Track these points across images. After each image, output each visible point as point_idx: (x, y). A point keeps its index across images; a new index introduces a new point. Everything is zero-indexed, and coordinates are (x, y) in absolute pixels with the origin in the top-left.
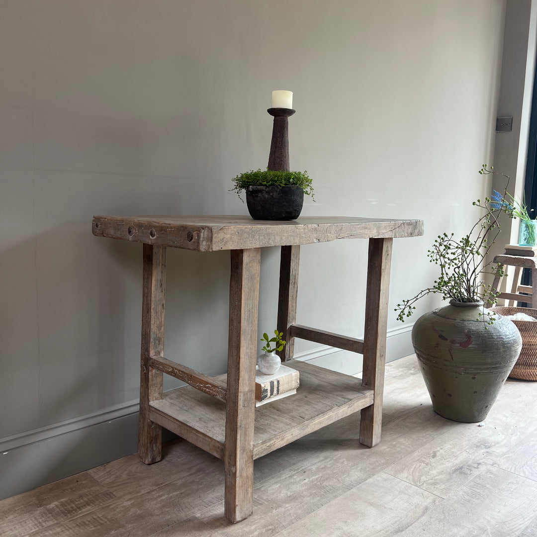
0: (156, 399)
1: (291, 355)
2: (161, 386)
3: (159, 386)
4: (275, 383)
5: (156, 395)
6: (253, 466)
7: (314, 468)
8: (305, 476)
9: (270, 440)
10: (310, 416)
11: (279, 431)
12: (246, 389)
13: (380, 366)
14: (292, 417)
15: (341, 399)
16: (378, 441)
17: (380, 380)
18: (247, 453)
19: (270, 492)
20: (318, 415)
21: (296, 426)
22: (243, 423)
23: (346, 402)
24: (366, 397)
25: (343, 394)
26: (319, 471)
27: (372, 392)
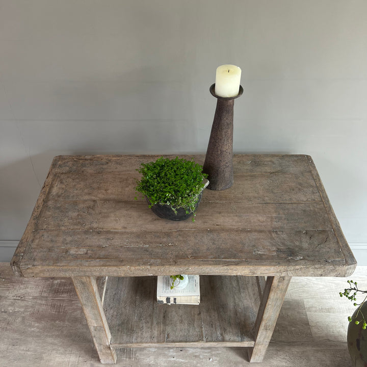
4: (172, 299)
6: (111, 350)
7: (191, 351)
8: (178, 354)
9: (126, 344)
10: (174, 338)
11: (138, 340)
12: (95, 325)
13: (264, 334)
14: (163, 331)
15: (219, 333)
16: (259, 362)
17: (264, 339)
18: (104, 346)
19: (145, 352)
20: (179, 342)
21: (154, 343)
22: (97, 336)
23: (217, 340)
24: (244, 343)
25: (228, 329)
26: (191, 357)
27: (253, 342)
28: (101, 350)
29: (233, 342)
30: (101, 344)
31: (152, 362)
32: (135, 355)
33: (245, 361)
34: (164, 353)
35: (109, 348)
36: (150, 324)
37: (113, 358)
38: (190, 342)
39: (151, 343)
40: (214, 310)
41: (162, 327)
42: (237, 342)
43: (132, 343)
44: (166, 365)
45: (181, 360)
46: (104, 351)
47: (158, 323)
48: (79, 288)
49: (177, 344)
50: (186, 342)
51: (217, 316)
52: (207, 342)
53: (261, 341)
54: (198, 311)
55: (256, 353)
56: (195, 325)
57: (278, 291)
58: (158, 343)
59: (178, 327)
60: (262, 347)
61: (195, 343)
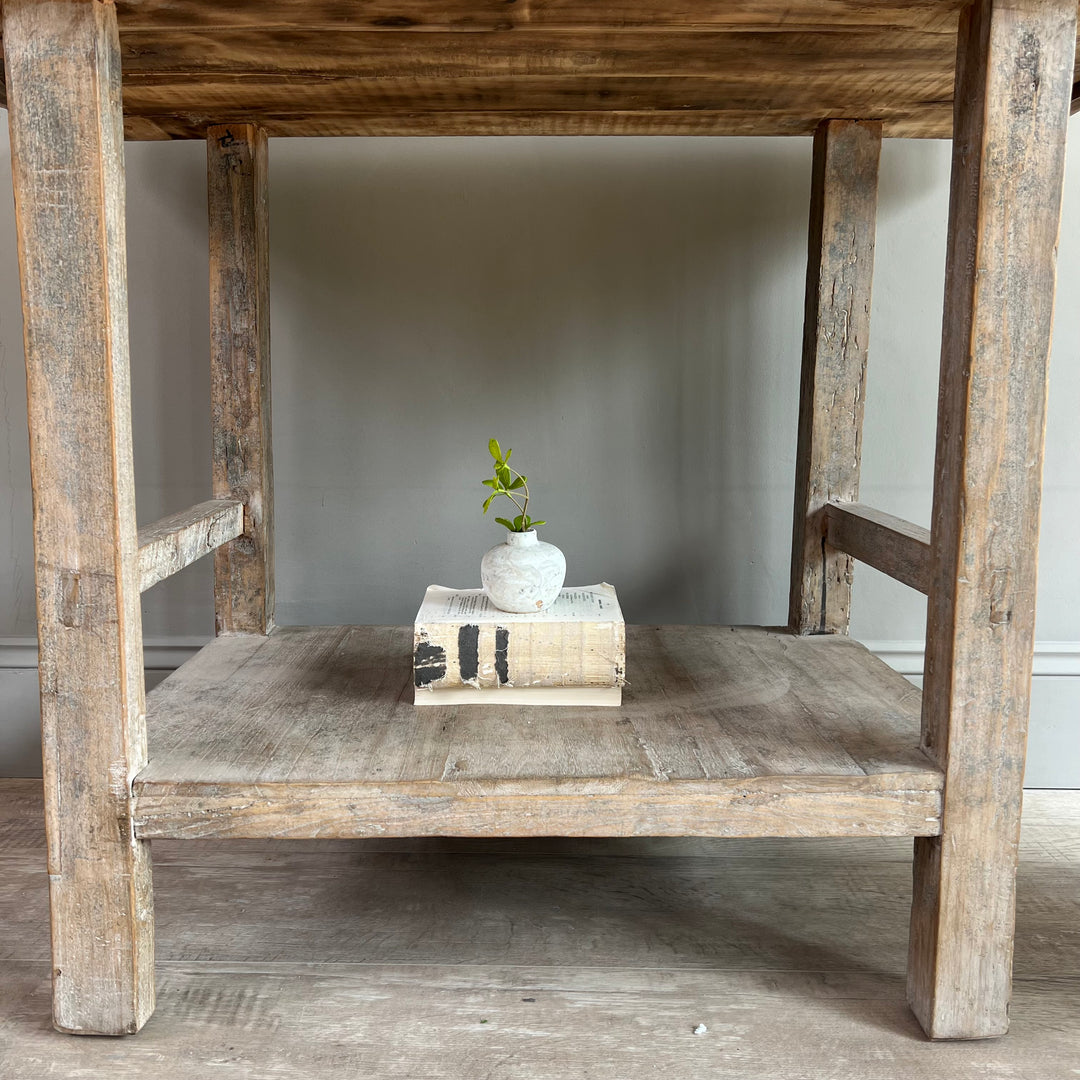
0: (242, 629)
1: (834, 615)
2: (258, 592)
3: (251, 593)
4: (486, 643)
5: (242, 616)
6: (128, 859)
7: (584, 1002)
8: (510, 1010)
9: (224, 788)
10: (493, 770)
11: (296, 776)
12: (75, 562)
13: (987, 668)
14: (434, 756)
15: (736, 761)
16: (986, 1026)
17: (991, 733)
18: (93, 799)
19: (321, 1002)
20: (518, 779)
21: (381, 783)
22: (70, 684)
23: (727, 776)
24: (879, 792)
25: (784, 750)
26: (581, 1019)
27: (932, 778)
28: (73, 854)
29: (823, 781)
30: (78, 786)
31: (358, 1037)
32: (263, 1012)
33: (902, 1041)
34: (430, 1008)
35: (123, 821)
36: (366, 744)
37: (131, 953)
38: (576, 778)
39: (365, 783)
40: (699, 715)
41: (428, 748)
42: (845, 781)
43: (258, 783)
44: (437, 1045)
45: (523, 1031)
46: (87, 872)
47: (408, 743)
48: (33, 171)
49: (508, 789)
50: (558, 780)
51: (714, 726)
52: (671, 780)
53: (980, 754)
54: (618, 717)
55: (960, 904)
56: (606, 741)
57: (1023, 206)
58: (400, 782)
59: (517, 747)
60: (990, 837)
61: (609, 789)
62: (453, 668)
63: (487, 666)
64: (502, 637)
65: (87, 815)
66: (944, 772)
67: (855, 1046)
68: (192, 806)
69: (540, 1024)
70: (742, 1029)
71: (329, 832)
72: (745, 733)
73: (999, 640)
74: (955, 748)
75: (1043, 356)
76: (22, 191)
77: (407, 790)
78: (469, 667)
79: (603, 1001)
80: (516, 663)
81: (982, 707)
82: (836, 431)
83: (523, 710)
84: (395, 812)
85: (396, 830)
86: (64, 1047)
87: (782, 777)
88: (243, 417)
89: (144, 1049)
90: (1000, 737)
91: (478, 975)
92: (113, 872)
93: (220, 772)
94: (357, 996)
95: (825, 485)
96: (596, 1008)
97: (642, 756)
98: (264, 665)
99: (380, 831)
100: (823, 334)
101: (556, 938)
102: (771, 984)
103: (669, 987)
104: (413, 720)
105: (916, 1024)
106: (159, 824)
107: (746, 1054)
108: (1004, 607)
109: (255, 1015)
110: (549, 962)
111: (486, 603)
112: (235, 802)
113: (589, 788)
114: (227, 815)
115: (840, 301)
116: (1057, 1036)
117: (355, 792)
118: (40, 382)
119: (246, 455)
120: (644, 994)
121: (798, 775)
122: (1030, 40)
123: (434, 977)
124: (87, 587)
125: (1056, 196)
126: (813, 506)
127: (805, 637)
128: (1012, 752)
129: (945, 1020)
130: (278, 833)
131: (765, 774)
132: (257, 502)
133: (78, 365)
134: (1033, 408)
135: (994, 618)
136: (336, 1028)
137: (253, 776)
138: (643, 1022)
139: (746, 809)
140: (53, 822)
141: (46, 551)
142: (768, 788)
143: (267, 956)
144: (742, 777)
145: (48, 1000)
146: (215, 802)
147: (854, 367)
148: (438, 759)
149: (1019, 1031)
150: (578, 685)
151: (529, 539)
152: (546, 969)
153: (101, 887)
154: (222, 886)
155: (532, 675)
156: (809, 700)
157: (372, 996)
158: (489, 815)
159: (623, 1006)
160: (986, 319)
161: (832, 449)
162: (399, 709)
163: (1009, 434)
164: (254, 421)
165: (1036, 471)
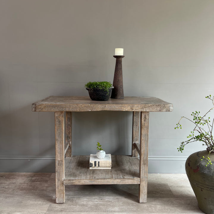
0: (68, 157)
1: (136, 155)
4: (97, 163)
5: (69, 155)
6: (63, 187)
7: (107, 200)
8: (100, 201)
9: (73, 180)
10: (98, 178)
11: (79, 179)
12: (59, 160)
13: (144, 169)
14: (92, 176)
15: (121, 177)
16: (145, 202)
17: (144, 175)
18: (60, 181)
19: (81, 200)
20: (101, 179)
21: (87, 180)
22: (58, 171)
23: (120, 178)
24: (134, 180)
25: (126, 175)
26: (107, 201)
27: (139, 179)
28: (58, 186)
29: (129, 179)
30: (59, 180)
31: (85, 203)
33: (137, 203)
34: (92, 201)
35: (63, 183)
36: (85, 175)
37: (63, 196)
38: (106, 179)
39: (86, 180)
40: (119, 170)
41: (92, 175)
42: (131, 179)
43: (76, 180)
44: (93, 204)
45: (101, 203)
46: (60, 188)
47: (89, 174)
48: (57, 125)
49: (100, 180)
50: (104, 179)
51: (120, 172)
52: (115, 179)
53: (143, 176)
54: (111, 171)
55: (142, 190)
56: (109, 174)
57: (145, 129)
58: (89, 179)
59: (100, 175)
60: (145, 184)
61: (109, 180)
62: (94, 165)
63: (97, 165)
64: (99, 162)
65: (59, 183)
66: (140, 178)
67: (132, 204)
68: (70, 182)
69: (103, 202)
70: (122, 202)
71: (82, 184)
72: (123, 173)
73: (145, 166)
74: (141, 176)
75: (148, 141)
76: (56, 127)
77: (90, 180)
78: (95, 165)
79: (109, 200)
80: (100, 165)
81: (143, 172)
82: (136, 135)
83: (101, 170)
84: (89, 182)
85: (89, 184)
86: (57, 205)
87: (125, 179)
88: (69, 133)
89: (65, 205)
90: (145, 175)
91: (97, 197)
92: (62, 188)
93: (72, 178)
94: (84, 199)
95: (135, 140)
96: (108, 200)
97: (113, 176)
98: (72, 163)
99: (87, 184)
100: (134, 124)
101: (104, 193)
102: (126, 198)
103: (115, 198)
104: (89, 171)
105: (138, 202)
106: (66, 184)
107: (122, 204)
108: (145, 163)
109: (75, 201)
110: (104, 196)
111: (97, 158)
112: (74, 181)
113: (107, 180)
114: (73, 183)
115: (136, 121)
116: (152, 203)
117: (85, 180)
118: (57, 143)
119: (69, 137)
120: (113, 199)
121: (127, 178)
122: (145, 115)
123: (92, 197)
124: (60, 162)
125: (148, 128)
126: (133, 143)
127: (133, 157)
128: (146, 176)
129: (141, 201)
130: (78, 184)
131: (124, 178)
132: (70, 142)
133: (60, 142)
134: (147, 146)
135: (144, 164)
136: (83, 203)
137: (75, 179)
138: (113, 202)
139: (122, 182)
140: (56, 183)
141: (56, 159)
142: (124, 180)
143: (75, 195)
144: (122, 179)
145: (55, 200)
146: (72, 181)
147: (138, 128)
148: (93, 176)
149: (148, 202)
150: (107, 167)
151: (102, 151)
152: (103, 196)
153: (61, 189)
154: (68, 187)
155: (102, 166)
156: (130, 168)
157: (86, 199)
158: (98, 182)
159: (111, 200)
160: (142, 138)
161: (135, 136)
162: (88, 170)
163: (145, 148)
164: (70, 134)
165: (147, 151)
